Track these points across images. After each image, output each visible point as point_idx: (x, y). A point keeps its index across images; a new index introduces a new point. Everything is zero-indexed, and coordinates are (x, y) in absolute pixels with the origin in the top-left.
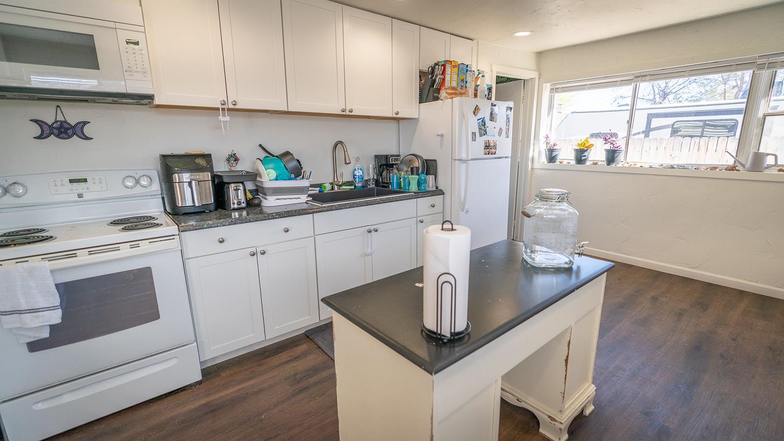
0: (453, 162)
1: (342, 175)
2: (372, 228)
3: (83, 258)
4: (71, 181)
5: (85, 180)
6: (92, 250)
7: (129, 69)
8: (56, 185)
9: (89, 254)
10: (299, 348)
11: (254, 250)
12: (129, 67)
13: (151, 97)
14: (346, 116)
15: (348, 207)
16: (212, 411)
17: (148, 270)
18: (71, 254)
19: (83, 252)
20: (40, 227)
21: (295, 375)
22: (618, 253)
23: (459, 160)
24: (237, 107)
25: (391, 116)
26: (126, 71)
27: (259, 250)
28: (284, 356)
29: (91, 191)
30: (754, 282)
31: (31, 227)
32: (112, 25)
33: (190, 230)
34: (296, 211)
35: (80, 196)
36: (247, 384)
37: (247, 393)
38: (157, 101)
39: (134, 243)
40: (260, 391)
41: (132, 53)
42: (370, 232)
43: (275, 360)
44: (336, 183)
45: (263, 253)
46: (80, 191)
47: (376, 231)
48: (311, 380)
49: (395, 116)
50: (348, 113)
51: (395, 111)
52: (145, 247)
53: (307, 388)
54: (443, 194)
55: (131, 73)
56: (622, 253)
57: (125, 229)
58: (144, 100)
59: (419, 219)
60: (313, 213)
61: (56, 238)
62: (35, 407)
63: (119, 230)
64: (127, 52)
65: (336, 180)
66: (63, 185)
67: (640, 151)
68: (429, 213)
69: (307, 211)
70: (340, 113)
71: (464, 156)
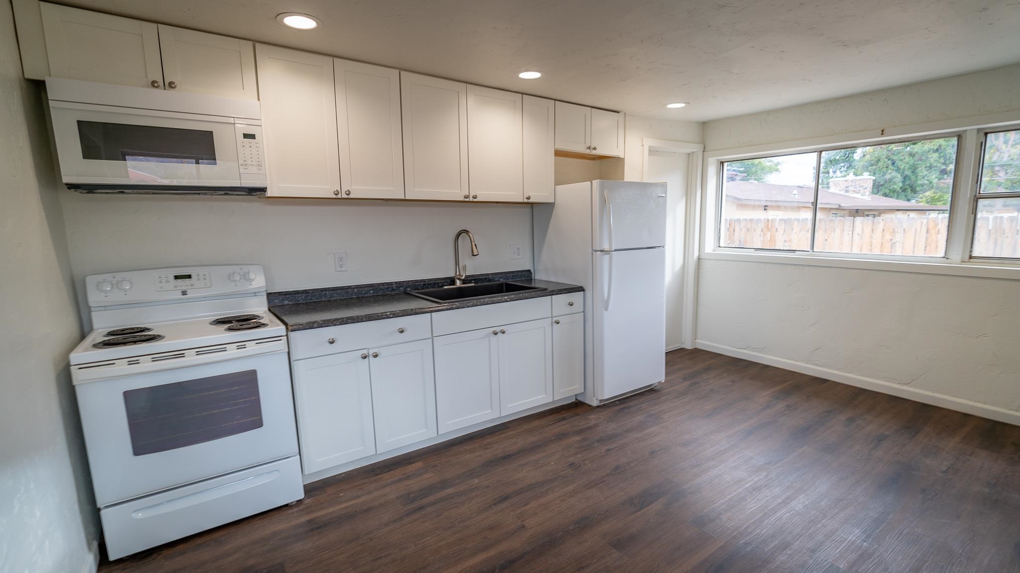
0: (594, 253)
1: (465, 268)
2: (498, 329)
3: (191, 358)
4: (176, 277)
5: (189, 277)
6: (200, 351)
7: (245, 162)
8: (161, 282)
9: (197, 354)
10: (414, 465)
11: (365, 352)
12: (245, 161)
13: (263, 190)
14: (469, 204)
15: (471, 306)
16: (318, 528)
17: (253, 374)
18: (179, 354)
19: (190, 352)
20: (143, 326)
21: (409, 494)
22: (809, 364)
23: (602, 251)
24: (351, 196)
25: (522, 201)
26: (241, 165)
27: (371, 352)
28: (398, 473)
29: (195, 288)
30: (982, 403)
31: (135, 325)
32: (232, 120)
33: (299, 330)
34: (412, 310)
35: (184, 293)
36: (356, 502)
37: (356, 511)
38: (269, 193)
39: (241, 345)
40: (368, 510)
41: (248, 147)
42: (496, 334)
43: (387, 477)
44: (459, 277)
45: (376, 356)
46: (184, 288)
47: (504, 333)
48: (426, 501)
49: (526, 201)
50: (471, 199)
51: (526, 195)
52: (252, 348)
53: (421, 508)
54: (583, 290)
55: (245, 167)
56: (813, 365)
57: (230, 329)
58: (257, 192)
59: (555, 319)
60: (431, 312)
61: (164, 337)
62: (134, 515)
63: (225, 330)
64: (244, 146)
65: (458, 274)
66: (167, 282)
67: (851, 233)
68: (567, 313)
69: (424, 310)
70: (462, 199)
71: (606, 247)
